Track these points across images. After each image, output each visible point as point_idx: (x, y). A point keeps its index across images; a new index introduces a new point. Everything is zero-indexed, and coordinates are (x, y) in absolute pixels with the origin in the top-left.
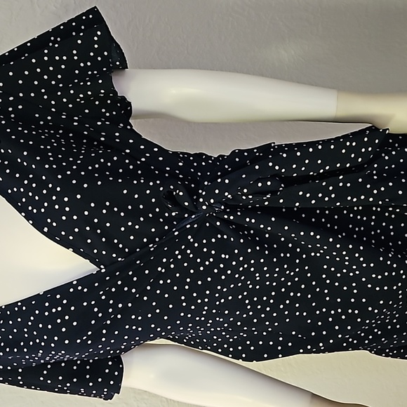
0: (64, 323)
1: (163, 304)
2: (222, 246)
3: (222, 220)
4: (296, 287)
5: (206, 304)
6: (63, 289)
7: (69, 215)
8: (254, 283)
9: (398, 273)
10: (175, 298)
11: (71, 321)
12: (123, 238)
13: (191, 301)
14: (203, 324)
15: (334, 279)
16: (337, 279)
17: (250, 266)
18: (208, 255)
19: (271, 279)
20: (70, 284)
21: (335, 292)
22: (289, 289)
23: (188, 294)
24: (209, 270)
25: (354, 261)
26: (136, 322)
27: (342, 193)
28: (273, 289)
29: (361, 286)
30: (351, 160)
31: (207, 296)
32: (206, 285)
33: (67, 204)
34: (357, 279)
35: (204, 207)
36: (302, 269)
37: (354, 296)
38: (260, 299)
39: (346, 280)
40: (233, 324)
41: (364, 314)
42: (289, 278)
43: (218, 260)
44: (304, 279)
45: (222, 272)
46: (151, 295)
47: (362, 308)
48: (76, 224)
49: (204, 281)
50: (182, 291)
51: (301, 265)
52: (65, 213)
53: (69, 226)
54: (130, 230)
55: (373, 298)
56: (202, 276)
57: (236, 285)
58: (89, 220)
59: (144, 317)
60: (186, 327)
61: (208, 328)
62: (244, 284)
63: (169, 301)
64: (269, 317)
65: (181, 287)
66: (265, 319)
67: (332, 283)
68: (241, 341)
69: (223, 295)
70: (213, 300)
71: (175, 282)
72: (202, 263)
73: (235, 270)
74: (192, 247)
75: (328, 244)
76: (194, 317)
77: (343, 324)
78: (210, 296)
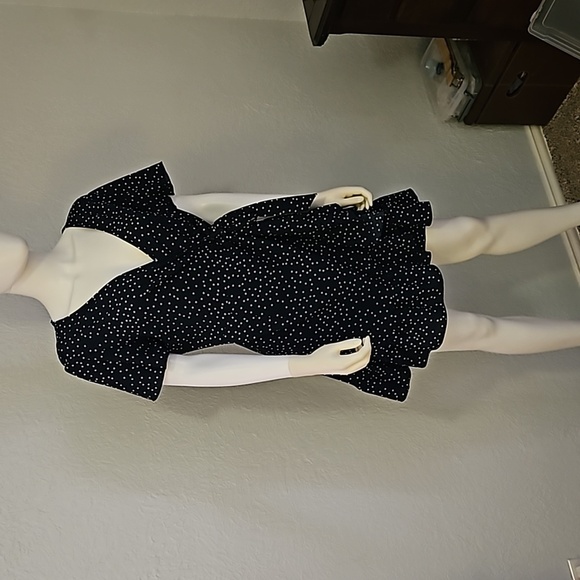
0: (133, 287)
2: (225, 254)
4: (274, 283)
5: (218, 288)
7: (139, 227)
8: (248, 277)
10: (198, 281)
11: (137, 285)
12: (168, 243)
15: (298, 279)
16: (300, 279)
17: (243, 263)
18: (218, 258)
19: (257, 275)
20: (138, 269)
21: (300, 287)
23: (207, 279)
24: (219, 266)
26: (174, 292)
27: (293, 225)
30: (296, 208)
31: (218, 282)
32: (217, 275)
34: (311, 275)
36: (277, 272)
37: (312, 287)
38: (253, 289)
43: (223, 260)
44: (279, 279)
46: (184, 276)
47: (317, 293)
48: (142, 232)
49: (216, 272)
50: (202, 277)
52: (137, 226)
53: (138, 233)
54: (172, 240)
55: (322, 285)
57: (235, 276)
58: (149, 230)
59: (180, 290)
60: (208, 306)
61: (222, 312)
62: (241, 276)
63: (195, 282)
64: (259, 302)
65: (202, 275)
66: (257, 304)
67: (298, 282)
68: (245, 326)
69: (229, 282)
70: (222, 285)
71: (198, 271)
72: (215, 263)
73: (234, 264)
74: (208, 252)
75: (289, 251)
76: (211, 297)
77: (307, 305)
78: (220, 282)
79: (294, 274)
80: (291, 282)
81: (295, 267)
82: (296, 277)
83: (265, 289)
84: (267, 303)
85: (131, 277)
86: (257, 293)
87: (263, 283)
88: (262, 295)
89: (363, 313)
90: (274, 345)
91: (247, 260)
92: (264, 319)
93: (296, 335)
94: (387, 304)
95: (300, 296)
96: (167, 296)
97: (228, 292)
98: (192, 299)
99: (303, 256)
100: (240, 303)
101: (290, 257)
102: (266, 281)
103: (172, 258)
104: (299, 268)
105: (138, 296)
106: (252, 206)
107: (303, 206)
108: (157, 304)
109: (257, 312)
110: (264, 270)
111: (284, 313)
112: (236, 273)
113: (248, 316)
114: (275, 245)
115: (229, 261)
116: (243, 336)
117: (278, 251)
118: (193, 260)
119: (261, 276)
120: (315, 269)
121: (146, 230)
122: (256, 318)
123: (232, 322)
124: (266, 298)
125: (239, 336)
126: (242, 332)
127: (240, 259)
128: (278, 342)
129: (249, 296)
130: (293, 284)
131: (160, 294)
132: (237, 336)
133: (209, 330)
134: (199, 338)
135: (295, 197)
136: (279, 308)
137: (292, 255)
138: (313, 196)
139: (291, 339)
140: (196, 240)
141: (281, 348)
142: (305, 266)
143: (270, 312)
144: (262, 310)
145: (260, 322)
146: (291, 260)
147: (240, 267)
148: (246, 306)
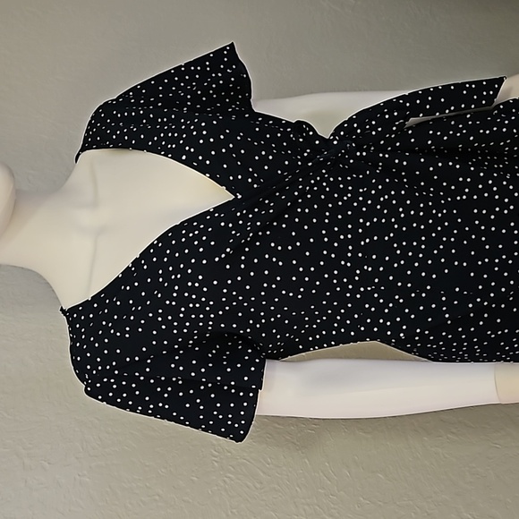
0: (201, 244)
2: (357, 184)
4: (447, 232)
5: (350, 242)
7: (206, 138)
8: (400, 222)
10: (315, 231)
11: (208, 241)
12: (258, 166)
13: (333, 237)
17: (391, 197)
18: (345, 191)
21: (494, 239)
22: (440, 234)
23: (329, 228)
24: (348, 205)
26: (273, 252)
28: (422, 233)
30: (474, 102)
31: (349, 231)
32: (347, 219)
33: (203, 128)
34: (513, 215)
35: (335, 142)
38: (409, 244)
43: (356, 194)
46: (290, 222)
48: (212, 146)
49: (344, 215)
52: (203, 137)
53: (204, 150)
54: (264, 160)
56: (343, 210)
57: (379, 220)
58: (225, 144)
59: (284, 248)
60: (332, 277)
61: (357, 285)
62: (388, 220)
63: (309, 234)
64: (424, 267)
65: (321, 220)
66: (420, 269)
67: (488, 228)
68: (398, 310)
69: (368, 233)
70: (357, 238)
71: (313, 213)
72: (340, 198)
73: (376, 199)
74: (327, 180)
75: (470, 174)
76: (338, 259)
77: (511, 269)
78: (352, 231)
79: (479, 215)
80: (475, 229)
81: (481, 203)
82: (485, 220)
83: (432, 244)
84: (437, 267)
85: (197, 228)
86: (417, 250)
87: (427, 233)
88: (428, 254)
90: (448, 343)
91: (398, 193)
92: (433, 296)
93: (490, 324)
95: (494, 253)
96: (261, 258)
97: (367, 250)
98: (306, 263)
99: (497, 182)
100: (388, 265)
101: (473, 186)
102: (432, 228)
103: (266, 191)
104: (490, 204)
105: (211, 260)
106: (398, 98)
107: (484, 98)
108: (245, 273)
109: (419, 284)
110: (427, 210)
111: (470, 285)
112: (380, 215)
113: (404, 292)
114: (446, 164)
115: (367, 195)
116: (396, 328)
117: (450, 175)
118: (303, 194)
119: (420, 221)
121: (218, 145)
122: (418, 295)
123: (374, 302)
124: (436, 259)
125: (389, 328)
126: (394, 321)
127: (386, 191)
128: (457, 336)
129: (404, 256)
130: (480, 234)
131: (250, 257)
132: (383, 328)
133: (332, 319)
134: (312, 332)
135: (471, 83)
136: (459, 276)
137: (477, 180)
138: (500, 81)
139: (481, 333)
140: (305, 160)
141: (459, 347)
142: (502, 198)
143: (444, 284)
144: (428, 280)
145: (426, 302)
146: (474, 190)
147: (386, 204)
148: (400, 274)
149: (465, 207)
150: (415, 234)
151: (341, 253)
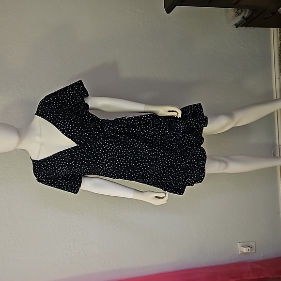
0: (67, 158)
1: (93, 156)
2: (110, 142)
3: (110, 135)
4: (131, 156)
5: (105, 158)
6: (68, 150)
7: (71, 130)
8: (119, 153)
9: (159, 153)
10: (97, 155)
11: (69, 158)
12: (84, 137)
13: (101, 157)
14: (105, 165)
16: (143, 155)
17: (117, 148)
18: (106, 144)
19: (123, 152)
20: (70, 149)
21: (142, 158)
22: (129, 156)
23: (100, 154)
24: (106, 148)
25: (146, 148)
26: (85, 161)
27: (142, 130)
28: (124, 156)
29: (149, 156)
30: (145, 121)
32: (105, 152)
33: (70, 127)
34: (147, 154)
36: (132, 151)
37: (147, 159)
38: (121, 158)
39: (145, 155)
40: (113, 166)
41: (150, 165)
42: (129, 153)
43: (109, 146)
44: (133, 154)
45: (110, 149)
46: (90, 153)
47: (149, 163)
48: (72, 132)
49: (105, 151)
50: (99, 153)
51: (132, 149)
52: (70, 129)
53: (70, 133)
54: (86, 135)
55: (152, 160)
56: (104, 150)
58: (75, 131)
59: (88, 159)
60: (100, 165)
61: (106, 167)
63: (95, 156)
64: (123, 164)
65: (99, 152)
67: (141, 156)
68: (116, 173)
69: (110, 156)
70: (107, 157)
71: (97, 150)
73: (113, 148)
74: (102, 141)
75: (139, 143)
76: (102, 162)
77: (144, 168)
78: (106, 156)
79: (140, 152)
80: (138, 156)
81: (141, 149)
82: (141, 153)
83: (126, 159)
84: (127, 165)
85: (67, 153)
88: (125, 161)
89: (168, 170)
91: (119, 146)
92: (125, 171)
94: (180, 166)
95: (141, 162)
96: (82, 162)
98: (94, 163)
100: (115, 164)
103: (85, 144)
104: (143, 150)
105: (69, 163)
107: (148, 120)
108: (78, 166)
109: (122, 168)
110: (126, 151)
112: (114, 152)
113: (118, 169)
117: (134, 142)
119: (125, 153)
120: (150, 152)
121: (74, 131)
122: (121, 170)
123: (110, 170)
124: (127, 163)
127: (116, 146)
129: (119, 161)
130: (139, 156)
131: (79, 162)
144: (124, 167)
145: (123, 172)
146: (139, 146)
147: (116, 149)
148: (117, 165)
149: (136, 150)
150: (122, 156)
151: (103, 160)
